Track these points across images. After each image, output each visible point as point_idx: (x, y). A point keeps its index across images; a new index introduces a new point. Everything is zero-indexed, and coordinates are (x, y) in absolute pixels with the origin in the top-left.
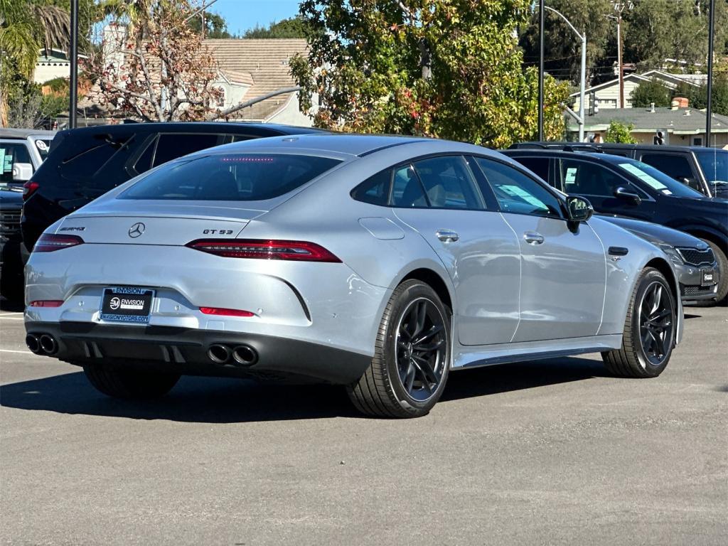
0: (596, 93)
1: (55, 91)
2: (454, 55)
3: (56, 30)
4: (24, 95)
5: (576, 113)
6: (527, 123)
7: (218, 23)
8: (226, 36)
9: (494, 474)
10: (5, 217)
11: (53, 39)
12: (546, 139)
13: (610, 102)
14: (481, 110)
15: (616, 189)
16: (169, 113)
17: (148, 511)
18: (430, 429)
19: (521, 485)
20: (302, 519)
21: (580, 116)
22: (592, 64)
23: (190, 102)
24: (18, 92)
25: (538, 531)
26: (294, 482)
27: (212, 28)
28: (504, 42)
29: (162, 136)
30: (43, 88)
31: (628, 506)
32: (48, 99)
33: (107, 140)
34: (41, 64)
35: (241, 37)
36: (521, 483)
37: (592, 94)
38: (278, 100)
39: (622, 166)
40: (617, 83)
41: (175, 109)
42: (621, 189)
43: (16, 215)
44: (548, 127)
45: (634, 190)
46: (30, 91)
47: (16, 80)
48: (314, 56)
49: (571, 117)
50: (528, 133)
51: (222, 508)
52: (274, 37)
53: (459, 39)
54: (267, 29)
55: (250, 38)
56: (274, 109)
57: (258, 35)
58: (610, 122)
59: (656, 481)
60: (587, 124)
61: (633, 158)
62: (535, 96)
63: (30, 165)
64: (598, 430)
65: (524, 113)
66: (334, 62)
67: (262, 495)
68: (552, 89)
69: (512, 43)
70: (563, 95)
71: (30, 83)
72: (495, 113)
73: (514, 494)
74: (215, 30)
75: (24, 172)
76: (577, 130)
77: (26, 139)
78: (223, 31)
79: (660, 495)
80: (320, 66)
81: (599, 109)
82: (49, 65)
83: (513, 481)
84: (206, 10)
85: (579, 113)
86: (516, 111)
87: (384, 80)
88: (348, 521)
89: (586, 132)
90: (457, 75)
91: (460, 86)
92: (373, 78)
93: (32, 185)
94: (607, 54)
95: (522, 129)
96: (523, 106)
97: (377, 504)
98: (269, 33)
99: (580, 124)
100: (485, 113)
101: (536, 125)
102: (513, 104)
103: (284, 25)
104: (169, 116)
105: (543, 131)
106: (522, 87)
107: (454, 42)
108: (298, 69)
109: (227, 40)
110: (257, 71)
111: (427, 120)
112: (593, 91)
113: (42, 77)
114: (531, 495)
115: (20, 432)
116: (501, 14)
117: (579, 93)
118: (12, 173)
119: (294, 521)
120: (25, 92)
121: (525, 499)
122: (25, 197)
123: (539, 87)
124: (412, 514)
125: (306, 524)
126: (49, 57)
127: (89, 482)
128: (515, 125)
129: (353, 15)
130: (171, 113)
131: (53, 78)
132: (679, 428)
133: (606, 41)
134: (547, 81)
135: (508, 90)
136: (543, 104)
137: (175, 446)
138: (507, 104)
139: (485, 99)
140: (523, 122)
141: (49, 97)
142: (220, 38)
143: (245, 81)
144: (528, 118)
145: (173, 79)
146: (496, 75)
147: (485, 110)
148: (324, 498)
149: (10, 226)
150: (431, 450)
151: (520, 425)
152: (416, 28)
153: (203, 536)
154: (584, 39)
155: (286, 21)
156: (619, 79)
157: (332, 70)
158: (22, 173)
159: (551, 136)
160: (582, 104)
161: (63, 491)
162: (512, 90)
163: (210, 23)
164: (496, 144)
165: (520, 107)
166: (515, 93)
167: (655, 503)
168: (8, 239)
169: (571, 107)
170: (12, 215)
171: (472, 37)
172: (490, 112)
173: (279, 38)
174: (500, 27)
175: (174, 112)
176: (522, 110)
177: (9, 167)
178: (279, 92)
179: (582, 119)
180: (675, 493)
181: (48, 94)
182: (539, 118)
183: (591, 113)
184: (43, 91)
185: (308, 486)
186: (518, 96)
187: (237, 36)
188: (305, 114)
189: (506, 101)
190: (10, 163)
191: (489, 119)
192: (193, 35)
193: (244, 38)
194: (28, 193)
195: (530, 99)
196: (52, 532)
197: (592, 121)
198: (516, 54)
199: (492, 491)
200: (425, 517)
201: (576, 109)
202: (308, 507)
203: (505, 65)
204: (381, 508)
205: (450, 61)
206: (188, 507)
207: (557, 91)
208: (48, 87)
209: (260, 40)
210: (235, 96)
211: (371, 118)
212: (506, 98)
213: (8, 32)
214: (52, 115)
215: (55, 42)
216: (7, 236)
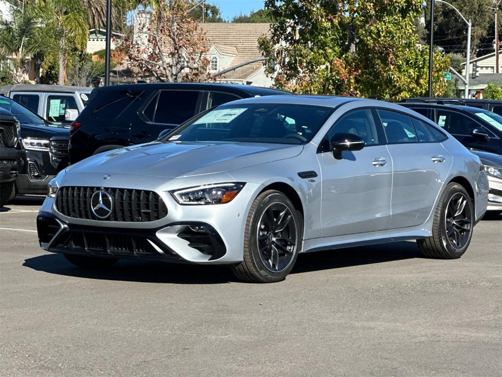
0: (477, 63)
1: (101, 58)
2: (371, 36)
3: (102, 16)
4: (80, 62)
5: (463, 76)
6: (420, 84)
7: (215, 11)
8: (220, 20)
9: (356, 313)
10: (59, 145)
11: (100, 22)
12: (434, 95)
13: (489, 68)
14: (389, 74)
15: (473, 130)
16: (175, 75)
17: (133, 329)
18: (323, 286)
19: (372, 319)
20: (228, 336)
21: (466, 79)
22: (477, 41)
23: (189, 68)
24: (76, 60)
25: (374, 345)
26: (227, 315)
27: (211, 15)
28: (406, 28)
29: (162, 91)
30: (93, 56)
31: (436, 332)
32: (96, 65)
33: (128, 94)
34: (92, 40)
35: (230, 22)
36: (372, 318)
37: (474, 63)
38: (255, 66)
39: (478, 115)
40: (494, 55)
41: (179, 72)
42: (476, 130)
43: (66, 144)
44: (436, 87)
45: (485, 131)
46: (83, 59)
47: (74, 51)
48: (274, 36)
49: (460, 80)
50: (422, 91)
51: (179, 329)
52: (253, 22)
53: (375, 25)
54: (249, 15)
55: (237, 22)
56: (252, 72)
57: (241, 20)
58: (488, 83)
59: (459, 318)
60: (470, 84)
61: (487, 109)
62: (427, 66)
63: (76, 110)
64: (432, 287)
65: (419, 77)
66: (288, 41)
67: (206, 322)
68: (439, 60)
69: (411, 28)
70: (446, 65)
71: (84, 53)
72: (399, 77)
73: (366, 324)
74: (212, 16)
75: (72, 115)
76: (463, 88)
77: (74, 93)
78: (218, 17)
79: (459, 326)
80: (278, 43)
81: (480, 74)
82: (97, 40)
83: (368, 316)
84: (205, 3)
85: (465, 77)
86: (413, 76)
87: (322, 53)
88: (256, 338)
89: (469, 90)
90: (372, 51)
91: (375, 58)
92: (315, 52)
93: (76, 124)
94: (488, 35)
95: (418, 88)
96: (418, 72)
97: (277, 328)
98: (250, 18)
99: (466, 84)
100: (393, 77)
101: (427, 85)
102: (411, 71)
103: (260, 13)
104: (175, 77)
105: (432, 90)
106: (418, 59)
107: (372, 28)
108: (264, 45)
109: (220, 24)
110: (240, 45)
111: (353, 81)
112: (476, 61)
113: (92, 49)
114: (376, 325)
115: (60, 282)
116: (404, 7)
117: (465, 63)
118: (64, 116)
119: (223, 337)
120: (80, 59)
121: (372, 327)
122: (72, 132)
123: (430, 60)
124: (298, 334)
125: (230, 339)
126: (98, 35)
127: (99, 313)
128: (413, 85)
129: (302, 8)
130: (176, 75)
131: (100, 50)
132: (487, 287)
133: (488, 25)
134: (435, 55)
135: (409, 61)
136: (432, 71)
137: (156, 293)
138: (407, 71)
139: (392, 67)
140: (418, 84)
141: (97, 62)
142: (215, 22)
143: (232, 53)
144: (421, 81)
145: (178, 52)
146: (400, 51)
147: (392, 74)
148: (245, 324)
149: (62, 151)
150: (320, 297)
151: (382, 284)
152: (345, 18)
153: (164, 344)
154: (470, 24)
155: (262, 10)
156: (495, 53)
157: (287, 47)
158: (71, 116)
159: (438, 93)
160: (468, 70)
161: (82, 317)
162: (411, 61)
163: (209, 12)
164: (399, 99)
165: (416, 73)
166: (413, 63)
167: (454, 330)
168: (60, 160)
169: (460, 72)
170: (63, 144)
171: (384, 24)
172: (395, 76)
173: (256, 22)
174: (404, 17)
175: (179, 74)
176: (417, 75)
177: (63, 112)
178: (254, 60)
179: (467, 81)
180: (469, 325)
181: (96, 60)
182: (429, 81)
183: (473, 77)
184: (93, 59)
185: (235, 317)
186: (415, 65)
187: (227, 21)
188: (267, 76)
189: (406, 69)
190: (63, 109)
191: (395, 81)
192: (192, 22)
193: (233, 22)
194: (74, 129)
195: (423, 68)
196: (72, 339)
197: (475, 82)
198: (414, 36)
199: (353, 322)
200: (306, 336)
201: (464, 74)
202: (233, 329)
203: (406, 44)
204: (279, 331)
205: (368, 40)
206: (158, 328)
207: (443, 62)
208: (96, 56)
209: (242, 24)
210: (225, 62)
211: (313, 80)
212: (406, 67)
213: (68, 18)
214: (99, 75)
215: (102, 25)
216: (59, 158)
